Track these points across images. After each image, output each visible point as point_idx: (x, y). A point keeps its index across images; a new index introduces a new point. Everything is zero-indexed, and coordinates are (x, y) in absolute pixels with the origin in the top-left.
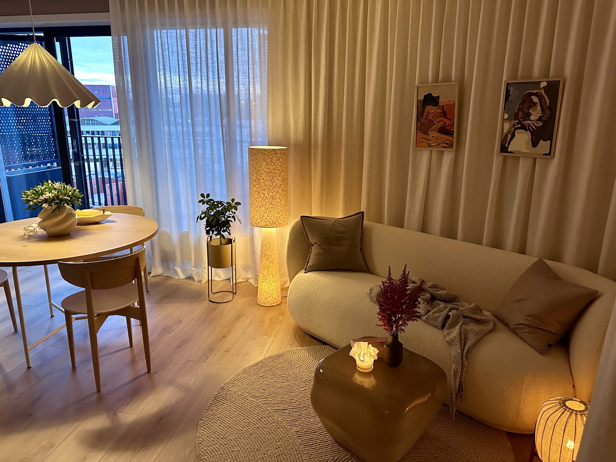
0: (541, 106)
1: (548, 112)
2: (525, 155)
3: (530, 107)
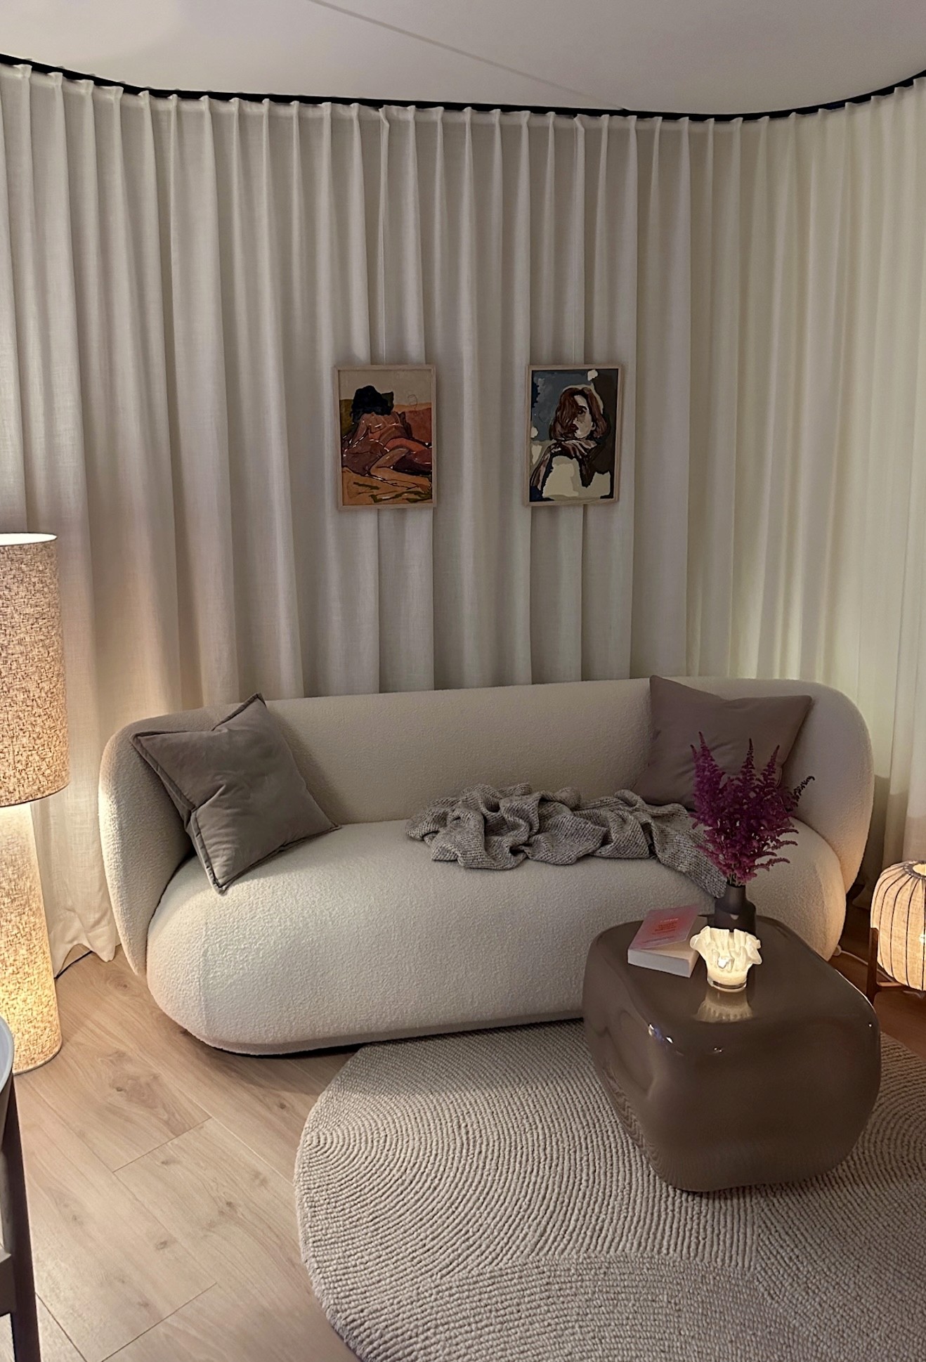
0: (591, 412)
1: (602, 423)
2: (571, 502)
3: (574, 416)
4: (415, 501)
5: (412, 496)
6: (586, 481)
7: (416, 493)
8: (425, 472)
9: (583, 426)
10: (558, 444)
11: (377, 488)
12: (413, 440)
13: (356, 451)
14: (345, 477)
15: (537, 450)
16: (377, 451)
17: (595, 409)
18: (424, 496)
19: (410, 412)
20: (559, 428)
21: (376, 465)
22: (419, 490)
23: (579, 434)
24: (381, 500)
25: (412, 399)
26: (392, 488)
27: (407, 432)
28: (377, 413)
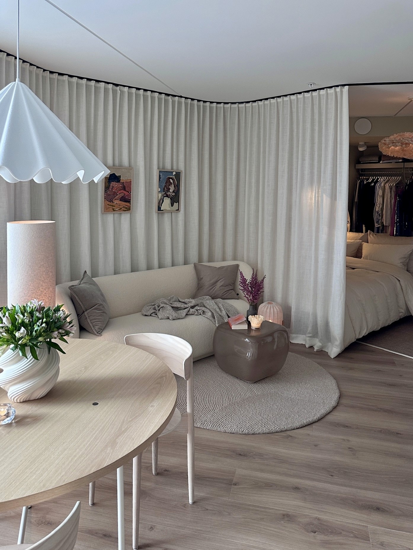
1: (176, 188)
3: (170, 185)
4: (126, 211)
5: (125, 209)
6: (172, 205)
7: (126, 208)
8: (129, 201)
9: (172, 189)
10: (165, 194)
11: (114, 206)
12: (126, 191)
13: (108, 194)
14: (105, 202)
15: (160, 195)
16: (115, 194)
17: (175, 184)
18: (128, 209)
19: (125, 182)
20: (166, 188)
21: (114, 199)
22: (127, 207)
23: (171, 191)
24: (116, 210)
25: (126, 178)
26: (119, 206)
27: (124, 188)
28: (116, 182)
